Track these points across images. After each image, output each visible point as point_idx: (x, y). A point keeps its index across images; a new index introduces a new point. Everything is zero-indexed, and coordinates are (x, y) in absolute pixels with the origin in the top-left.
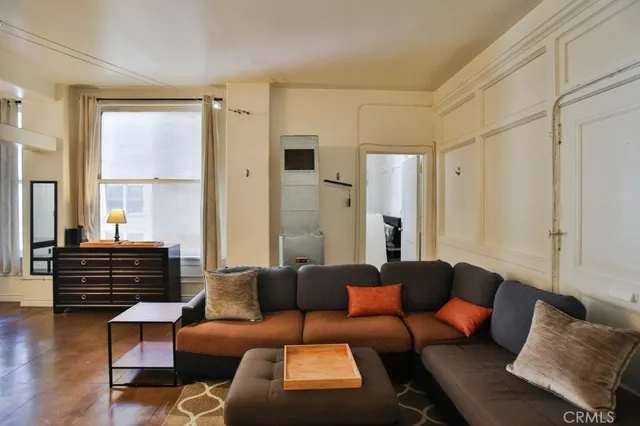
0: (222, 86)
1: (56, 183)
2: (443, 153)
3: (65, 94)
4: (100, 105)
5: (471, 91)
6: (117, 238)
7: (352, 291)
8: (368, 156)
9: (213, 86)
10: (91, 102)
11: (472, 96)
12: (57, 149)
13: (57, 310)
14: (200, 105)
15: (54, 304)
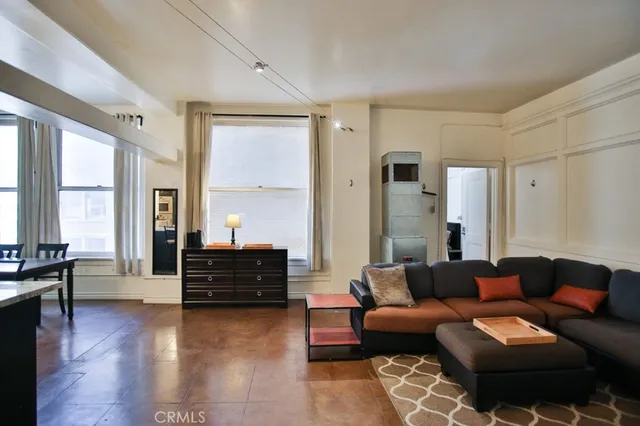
0: (327, 106)
1: (176, 190)
2: (514, 167)
3: (184, 110)
4: (215, 119)
5: (553, 117)
6: (233, 241)
7: (481, 281)
8: (449, 169)
9: (319, 105)
10: (207, 117)
11: (555, 121)
12: (179, 159)
13: (185, 306)
14: (307, 122)
15: (183, 300)
